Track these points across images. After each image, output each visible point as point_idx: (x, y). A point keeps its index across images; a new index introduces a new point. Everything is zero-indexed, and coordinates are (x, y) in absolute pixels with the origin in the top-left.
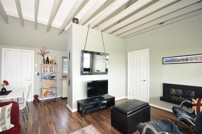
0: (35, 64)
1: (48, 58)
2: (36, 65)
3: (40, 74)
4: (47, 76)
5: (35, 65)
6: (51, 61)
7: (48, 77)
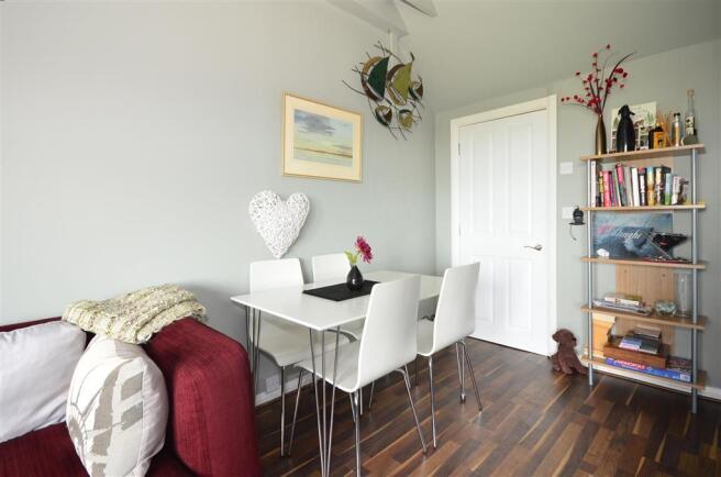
0: (562, 165)
1: (625, 112)
2: (567, 168)
3: (587, 218)
4: (626, 230)
5: (562, 172)
6: (651, 132)
7: (637, 236)
